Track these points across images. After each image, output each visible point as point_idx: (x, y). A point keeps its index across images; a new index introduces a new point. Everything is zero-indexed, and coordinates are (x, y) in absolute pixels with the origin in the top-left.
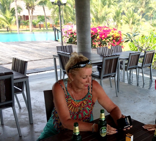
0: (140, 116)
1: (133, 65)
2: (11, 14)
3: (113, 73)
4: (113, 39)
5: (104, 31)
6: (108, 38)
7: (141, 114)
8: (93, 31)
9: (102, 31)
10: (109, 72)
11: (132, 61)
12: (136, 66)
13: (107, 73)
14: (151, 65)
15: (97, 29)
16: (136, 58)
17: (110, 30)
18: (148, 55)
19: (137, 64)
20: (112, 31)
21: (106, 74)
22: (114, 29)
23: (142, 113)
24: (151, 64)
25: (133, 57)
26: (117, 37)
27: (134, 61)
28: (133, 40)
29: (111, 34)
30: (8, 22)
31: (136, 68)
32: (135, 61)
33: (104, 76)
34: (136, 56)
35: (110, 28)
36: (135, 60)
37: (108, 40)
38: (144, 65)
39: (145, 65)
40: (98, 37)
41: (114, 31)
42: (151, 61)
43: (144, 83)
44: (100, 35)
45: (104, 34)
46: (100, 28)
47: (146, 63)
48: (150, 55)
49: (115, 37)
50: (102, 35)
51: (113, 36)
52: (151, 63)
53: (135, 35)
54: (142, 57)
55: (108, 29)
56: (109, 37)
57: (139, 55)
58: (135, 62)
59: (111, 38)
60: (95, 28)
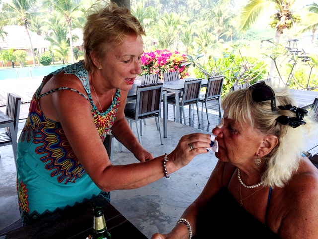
0: (191, 179)
1: (191, 98)
2: (67, 44)
3: (154, 110)
4: (175, 65)
5: (163, 55)
6: (168, 64)
7: (192, 175)
8: (150, 57)
9: (160, 56)
10: (149, 109)
11: (189, 92)
12: (196, 99)
13: (145, 111)
14: (219, 97)
15: (155, 53)
16: (195, 88)
17: (171, 54)
18: (213, 83)
19: (197, 96)
20: (173, 54)
21: (144, 113)
22: (176, 52)
23: (195, 174)
24: (218, 95)
25: (190, 86)
26: (180, 63)
27: (192, 92)
28: (196, 63)
29: (172, 58)
30: (63, 53)
31: (196, 102)
32: (194, 92)
33: (140, 115)
34: (196, 85)
35: (171, 52)
36: (195, 90)
37: (168, 66)
38: (207, 97)
39: (209, 97)
40: (156, 64)
41: (175, 55)
42: (218, 91)
43: (209, 124)
44: (159, 60)
45: (163, 59)
46: (158, 52)
47: (211, 94)
48: (216, 82)
49: (177, 62)
50: (161, 61)
51: (174, 61)
52: (219, 93)
53: (198, 56)
54: (204, 85)
55: (168, 53)
56: (170, 63)
57: (200, 83)
58: (194, 94)
59: (173, 64)
60: (153, 53)
